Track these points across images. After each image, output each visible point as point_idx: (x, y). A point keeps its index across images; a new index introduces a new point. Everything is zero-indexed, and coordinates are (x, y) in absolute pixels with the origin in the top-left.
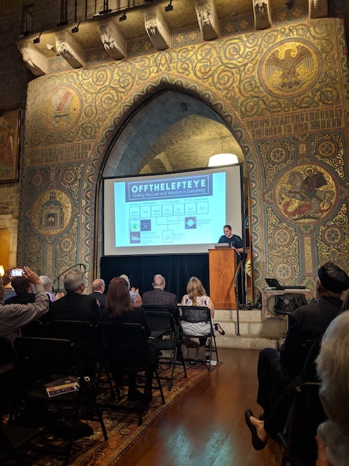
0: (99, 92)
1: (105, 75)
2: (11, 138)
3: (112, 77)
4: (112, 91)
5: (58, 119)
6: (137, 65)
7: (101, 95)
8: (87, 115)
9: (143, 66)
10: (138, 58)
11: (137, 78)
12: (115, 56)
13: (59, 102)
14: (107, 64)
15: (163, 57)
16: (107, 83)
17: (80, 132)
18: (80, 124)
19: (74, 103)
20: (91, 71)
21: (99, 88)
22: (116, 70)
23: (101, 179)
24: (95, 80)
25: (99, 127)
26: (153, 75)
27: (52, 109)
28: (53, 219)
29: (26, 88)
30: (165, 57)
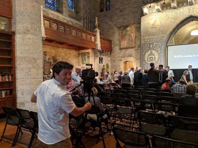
1: (169, 15)
2: (132, 34)
3: (172, 15)
4: (172, 19)
5: (152, 29)
6: (181, 11)
7: (168, 21)
8: (163, 27)
9: (183, 11)
10: (182, 8)
11: (181, 14)
13: (153, 23)
14: (170, 10)
15: (191, 8)
16: (170, 17)
17: (161, 32)
18: (160, 30)
19: (158, 23)
20: (164, 13)
21: (167, 18)
22: (174, 12)
23: (167, 46)
24: (166, 16)
25: (167, 31)
26: (187, 13)
27: (150, 26)
28: (152, 59)
29: (140, 19)
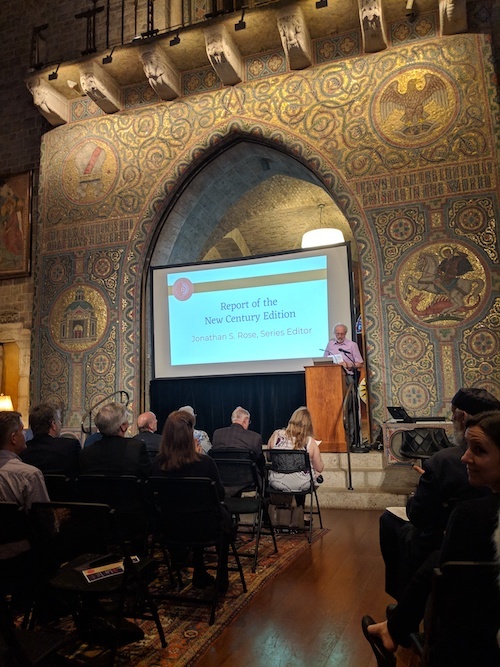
0: (143, 146)
1: (151, 123)
2: (19, 214)
3: (161, 125)
4: (161, 145)
5: (85, 186)
6: (197, 107)
7: (146, 151)
8: (126, 179)
9: (205, 108)
10: (198, 98)
11: (197, 125)
12: (164, 95)
13: (86, 162)
14: (154, 107)
15: (234, 95)
16: (154, 134)
17: (117, 204)
18: (117, 192)
19: (108, 162)
20: (131, 117)
21: (142, 140)
22: (167, 114)
23: (149, 270)
24: (137, 129)
25: (144, 196)
26: (219, 120)
27: (77, 173)
28: (81, 328)
29: (38, 142)
30: (237, 95)
